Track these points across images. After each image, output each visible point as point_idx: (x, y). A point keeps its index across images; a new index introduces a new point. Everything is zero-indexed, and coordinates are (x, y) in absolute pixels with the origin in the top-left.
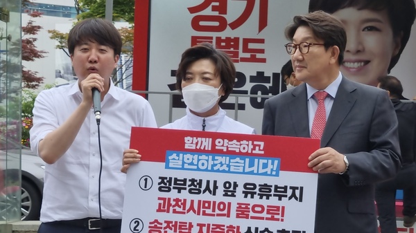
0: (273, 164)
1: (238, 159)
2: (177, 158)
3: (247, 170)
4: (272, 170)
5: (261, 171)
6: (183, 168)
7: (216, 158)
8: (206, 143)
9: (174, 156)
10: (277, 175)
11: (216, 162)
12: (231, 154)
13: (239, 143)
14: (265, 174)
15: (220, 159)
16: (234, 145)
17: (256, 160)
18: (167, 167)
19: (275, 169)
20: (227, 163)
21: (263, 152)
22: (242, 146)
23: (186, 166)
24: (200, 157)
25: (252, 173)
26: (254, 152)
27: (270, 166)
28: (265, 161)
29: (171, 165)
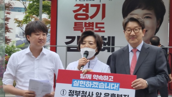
0: (117, 85)
1: (102, 83)
2: (77, 82)
3: (106, 87)
4: (116, 88)
5: (112, 88)
6: (79, 87)
7: (93, 82)
8: (89, 76)
9: (76, 81)
10: (118, 90)
11: (93, 84)
12: (99, 81)
13: (103, 77)
14: (113, 89)
15: (95, 83)
16: (101, 78)
17: (110, 84)
18: (73, 86)
19: (117, 87)
20: (98, 85)
21: (112, 81)
22: (104, 78)
23: (81, 86)
24: (87, 82)
25: (108, 89)
26: (109, 80)
27: (115, 86)
28: (113, 84)
29: (74, 85)
